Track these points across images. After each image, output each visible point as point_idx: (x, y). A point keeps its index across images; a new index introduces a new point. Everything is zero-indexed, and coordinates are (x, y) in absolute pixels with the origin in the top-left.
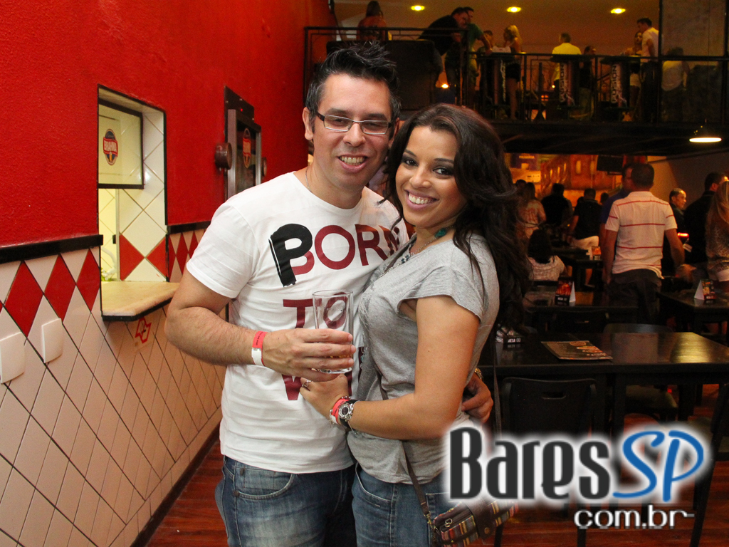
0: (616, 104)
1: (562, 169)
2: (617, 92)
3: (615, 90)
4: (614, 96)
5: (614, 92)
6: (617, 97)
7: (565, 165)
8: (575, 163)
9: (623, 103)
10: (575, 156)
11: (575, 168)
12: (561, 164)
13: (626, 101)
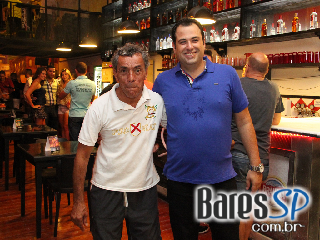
0: (24, 29)
1: (21, 63)
2: (25, 23)
3: (23, 22)
4: (23, 25)
5: (23, 23)
6: (25, 25)
7: (23, 62)
8: (29, 61)
9: (28, 30)
10: (29, 57)
11: (28, 64)
12: (21, 61)
13: (29, 28)
